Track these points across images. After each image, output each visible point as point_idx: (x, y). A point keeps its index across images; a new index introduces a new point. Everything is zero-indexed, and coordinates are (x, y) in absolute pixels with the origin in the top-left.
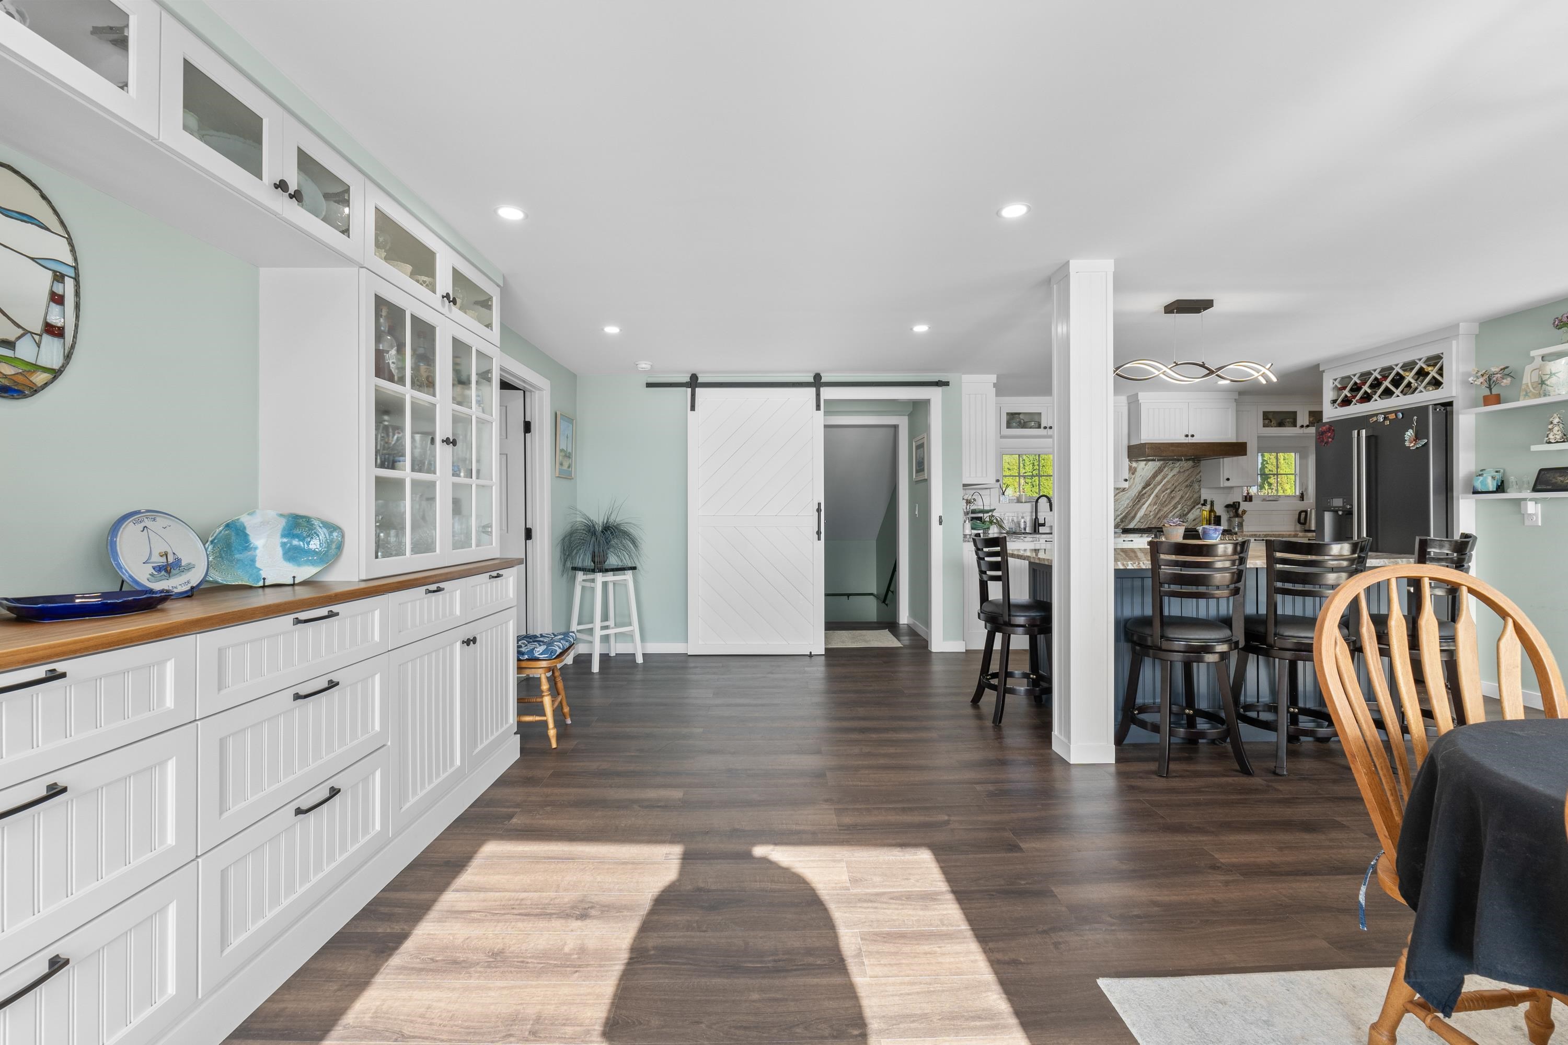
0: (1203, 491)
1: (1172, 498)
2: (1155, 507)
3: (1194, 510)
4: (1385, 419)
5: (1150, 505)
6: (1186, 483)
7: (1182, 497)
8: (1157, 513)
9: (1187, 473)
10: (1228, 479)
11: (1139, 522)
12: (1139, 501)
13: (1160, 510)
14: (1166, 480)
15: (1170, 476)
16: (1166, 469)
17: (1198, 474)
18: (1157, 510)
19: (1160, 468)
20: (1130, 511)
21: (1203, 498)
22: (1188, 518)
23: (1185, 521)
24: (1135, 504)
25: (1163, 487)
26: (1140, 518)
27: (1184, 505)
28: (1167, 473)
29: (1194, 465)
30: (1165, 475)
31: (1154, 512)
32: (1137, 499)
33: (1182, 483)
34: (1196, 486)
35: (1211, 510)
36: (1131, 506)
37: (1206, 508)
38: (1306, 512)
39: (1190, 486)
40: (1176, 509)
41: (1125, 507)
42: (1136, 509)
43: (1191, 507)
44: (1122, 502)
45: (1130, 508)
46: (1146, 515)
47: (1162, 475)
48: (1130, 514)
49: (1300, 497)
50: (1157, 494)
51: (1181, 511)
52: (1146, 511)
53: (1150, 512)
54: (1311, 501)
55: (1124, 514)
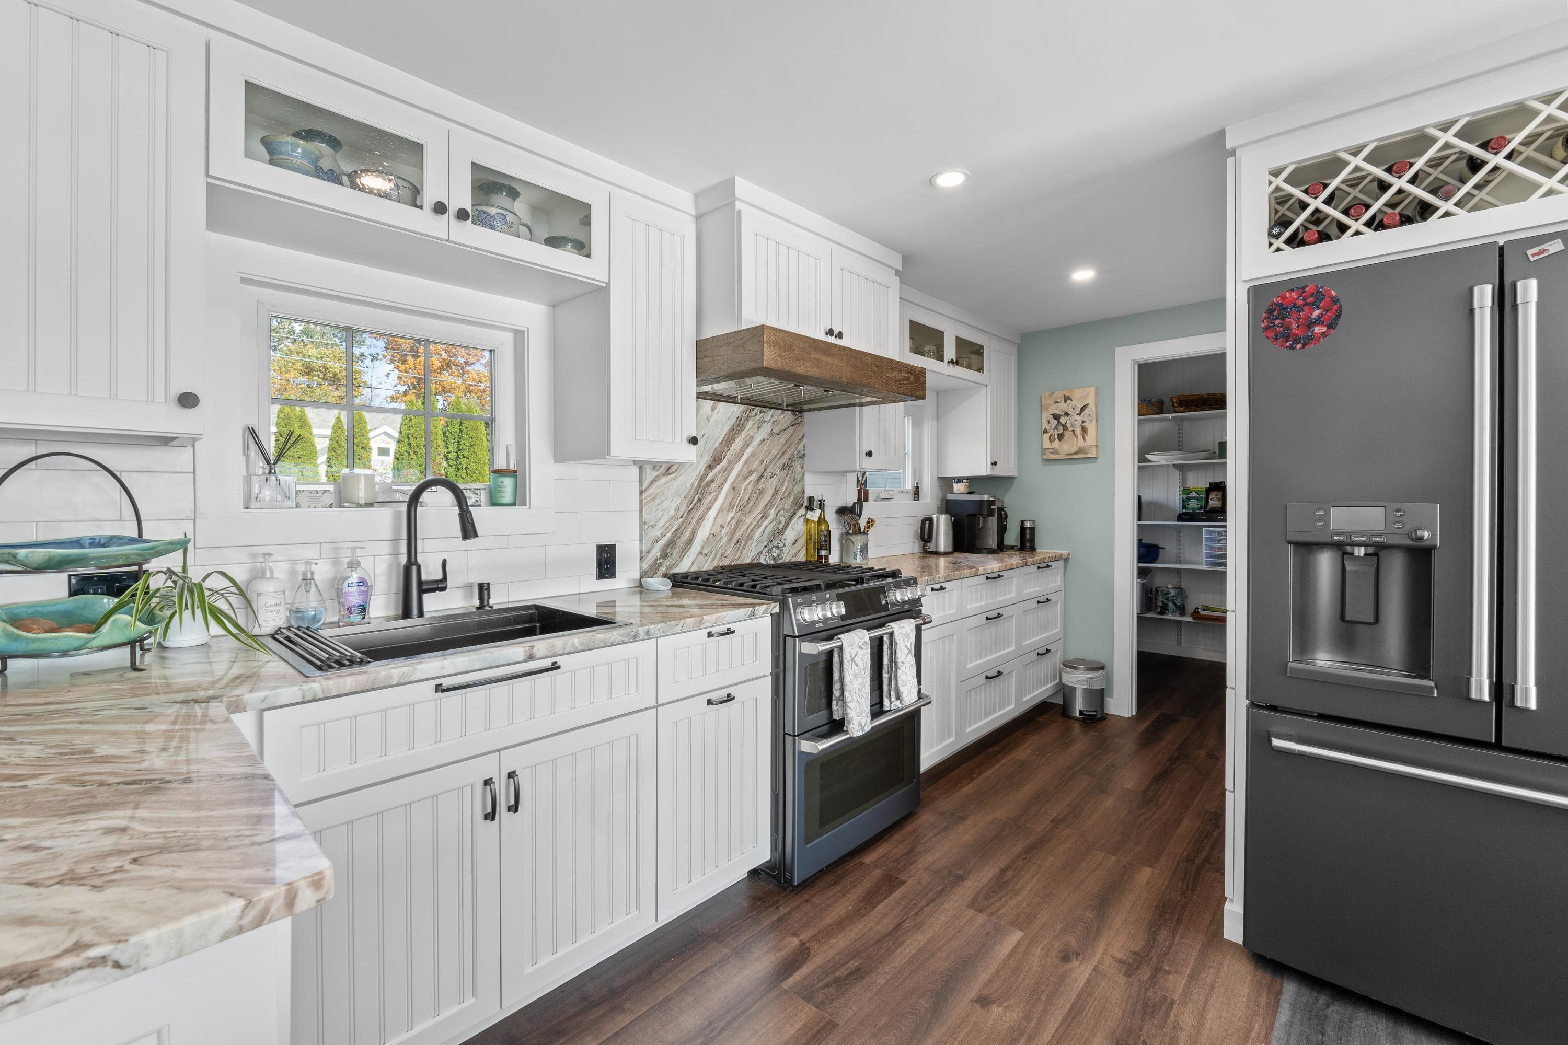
0: (808, 477)
1: (760, 493)
2: (731, 515)
3: (794, 520)
5: (721, 510)
6: (784, 460)
7: (776, 492)
8: (735, 531)
9: (785, 436)
10: (870, 454)
11: (701, 553)
12: (699, 500)
13: (739, 522)
14: (749, 451)
15: (756, 442)
16: (750, 423)
17: (801, 440)
18: (734, 523)
19: (739, 419)
20: (682, 528)
21: (808, 494)
22: (785, 540)
23: (781, 545)
24: (692, 509)
25: (743, 466)
26: (702, 543)
27: (779, 509)
28: (752, 434)
29: (793, 425)
30: (747, 438)
31: (729, 526)
32: (697, 496)
33: (776, 460)
34: (797, 465)
35: (822, 520)
36: (684, 513)
37: (814, 516)
38: (930, 520)
39: (787, 467)
40: (766, 518)
41: (672, 518)
42: (694, 522)
43: (790, 514)
44: (663, 504)
45: (681, 520)
46: (713, 534)
47: (743, 437)
48: (681, 535)
49: (915, 494)
50: (733, 483)
51: (774, 522)
52: (713, 524)
53: (722, 527)
54: (928, 501)
55: (669, 535)
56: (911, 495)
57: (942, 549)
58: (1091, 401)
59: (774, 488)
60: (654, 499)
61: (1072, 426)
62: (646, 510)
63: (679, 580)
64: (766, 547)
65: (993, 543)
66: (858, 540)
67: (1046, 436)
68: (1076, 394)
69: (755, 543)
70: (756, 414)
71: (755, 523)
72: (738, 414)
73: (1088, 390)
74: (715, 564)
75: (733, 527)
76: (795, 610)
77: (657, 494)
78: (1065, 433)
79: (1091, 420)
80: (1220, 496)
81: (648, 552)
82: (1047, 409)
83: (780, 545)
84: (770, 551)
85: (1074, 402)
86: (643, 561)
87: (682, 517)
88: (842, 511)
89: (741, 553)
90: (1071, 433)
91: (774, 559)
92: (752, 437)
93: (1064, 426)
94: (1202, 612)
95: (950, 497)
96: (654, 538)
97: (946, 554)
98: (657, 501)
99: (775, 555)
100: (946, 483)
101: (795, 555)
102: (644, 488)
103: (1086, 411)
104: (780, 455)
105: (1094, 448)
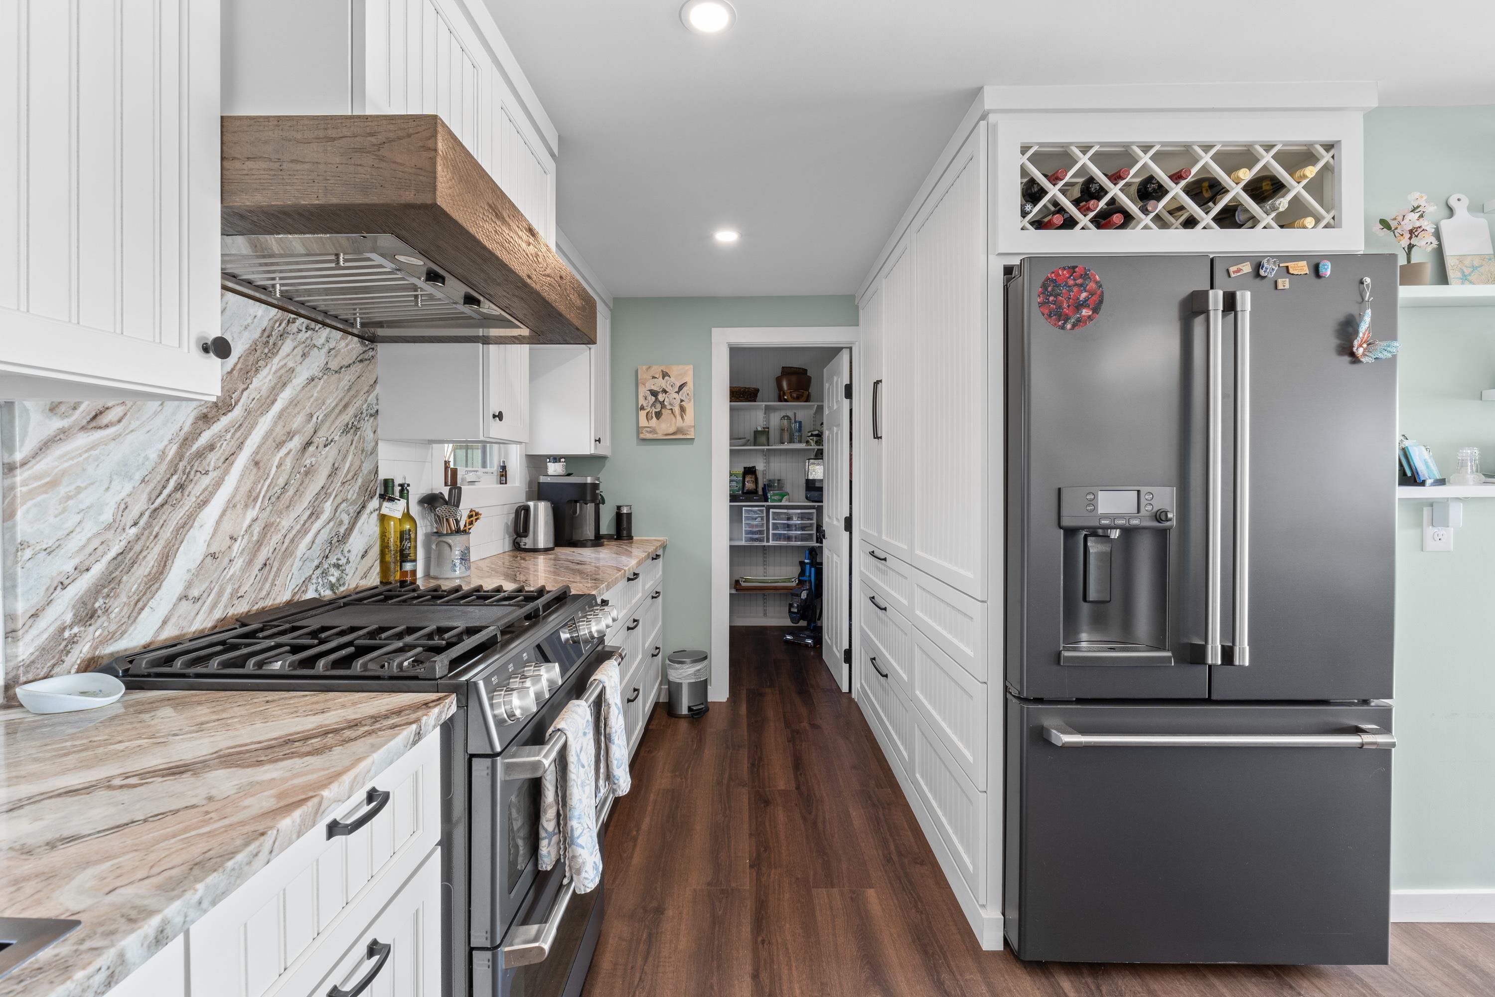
0: (383, 450)
1: (307, 473)
2: (251, 514)
3: (364, 517)
5: (230, 505)
6: (347, 417)
7: (335, 471)
8: (259, 544)
9: (348, 377)
10: (499, 416)
11: (185, 597)
12: (180, 487)
13: (267, 527)
14: (285, 396)
15: (299, 380)
16: (287, 346)
17: (372, 386)
18: (257, 529)
19: (267, 333)
20: (137, 548)
21: (382, 476)
22: (349, 551)
23: (343, 561)
24: (162, 505)
25: (276, 423)
26: (188, 577)
27: (339, 500)
28: (291, 364)
29: (361, 361)
30: (283, 371)
31: (246, 537)
32: (175, 477)
33: (333, 416)
34: (367, 427)
35: (407, 516)
36: (142, 515)
37: (395, 509)
38: (527, 509)
39: (351, 429)
40: (318, 518)
41: (109, 527)
42: (167, 534)
43: (356, 507)
44: (82, 496)
45: (134, 530)
46: (214, 556)
47: (274, 369)
48: (134, 563)
49: (502, 476)
50: (256, 453)
51: (332, 524)
52: (213, 535)
53: (233, 539)
54: (517, 484)
55: (98, 569)
56: (498, 478)
57: (541, 545)
58: (689, 379)
59: (330, 465)
60: (54, 484)
61: (671, 404)
62: (27, 512)
63: (145, 672)
64: (317, 567)
65: (590, 533)
66: (457, 542)
67: (643, 414)
68: (674, 371)
69: (297, 564)
70: (300, 331)
71: (298, 527)
72: (265, 324)
73: (687, 367)
74: (218, 614)
75: (255, 538)
76: (491, 699)
77: (64, 473)
78: (663, 411)
79: (690, 400)
80: (753, 479)
81: (35, 616)
82: (644, 384)
83: (340, 562)
84: (325, 573)
85: (672, 379)
86: (16, 640)
87: (135, 524)
88: (431, 501)
89: (273, 584)
90: (670, 412)
91: (332, 587)
92: (292, 370)
93: (662, 403)
94: (743, 584)
95: (543, 479)
96: (52, 579)
97: (546, 550)
98: (63, 490)
99: (333, 580)
100: (536, 462)
101: (365, 576)
102: (18, 457)
103: (685, 389)
104: (340, 407)
105: (692, 429)
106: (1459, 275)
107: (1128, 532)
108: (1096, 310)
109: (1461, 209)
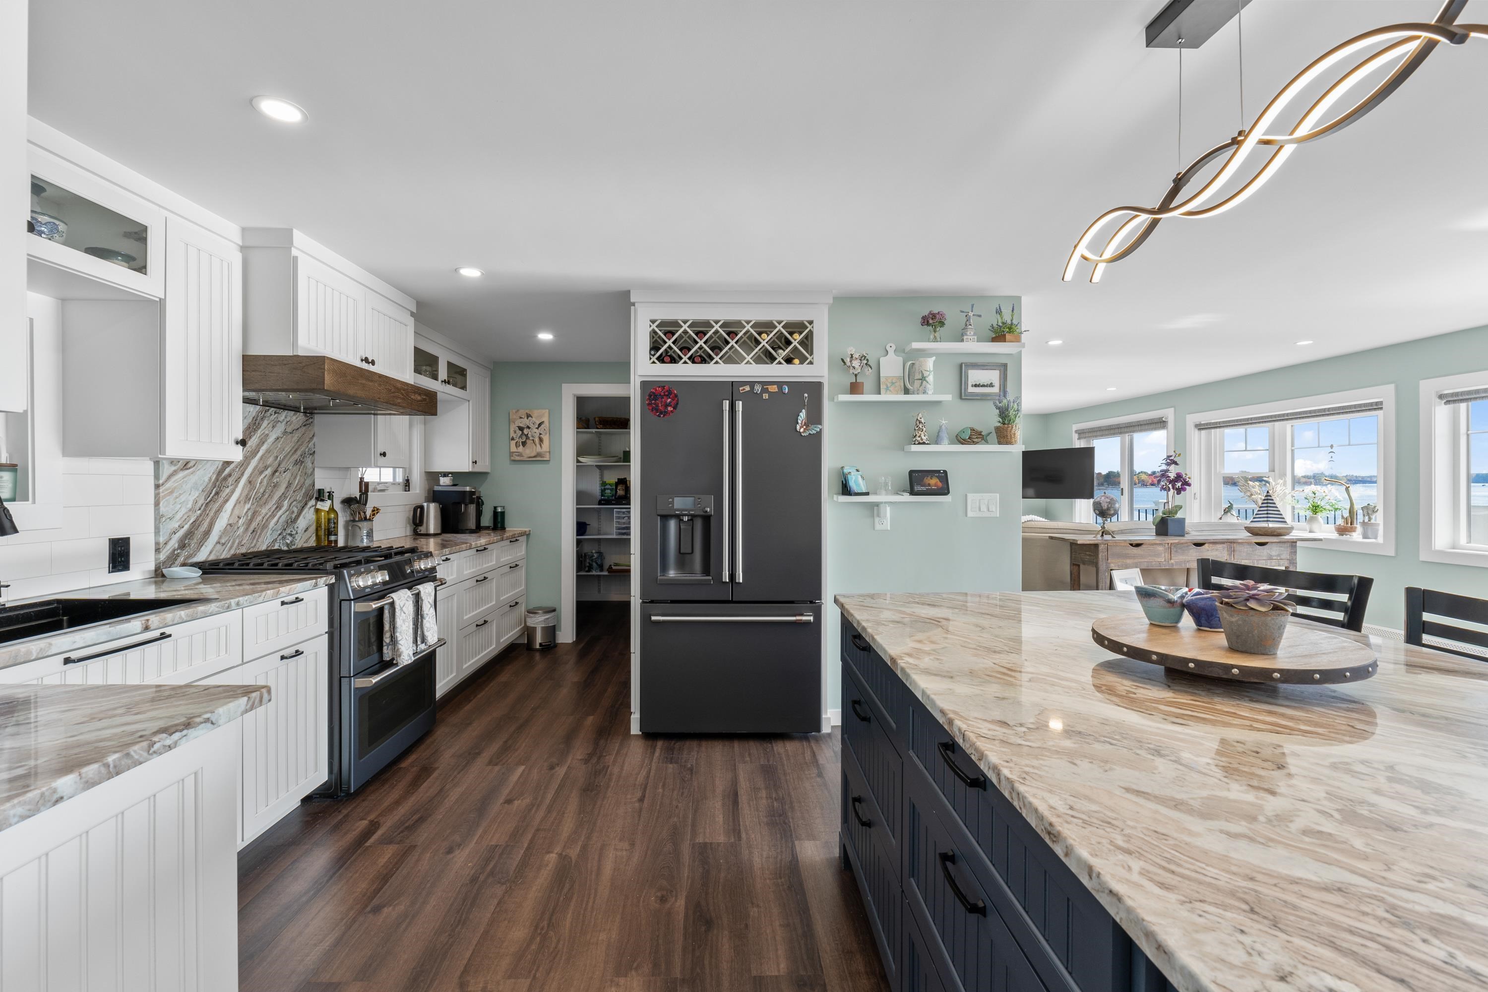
0: (318, 473)
1: (275, 486)
2: (247, 506)
3: (306, 510)
4: (765, 390)
5: (238, 502)
6: (296, 457)
7: (289, 485)
8: (251, 521)
9: (297, 435)
10: (384, 454)
11: (218, 542)
12: (217, 493)
13: (254, 513)
14: (264, 448)
15: (271, 440)
16: (266, 422)
17: (312, 438)
18: (250, 514)
19: (255, 419)
20: (200, 519)
21: (318, 486)
22: (297, 528)
23: (294, 532)
24: (210, 501)
25: (259, 462)
26: (220, 534)
27: (292, 500)
28: (267, 432)
29: (305, 425)
30: (263, 436)
31: (245, 517)
32: (215, 489)
33: (289, 456)
34: (308, 462)
35: (332, 509)
36: (202, 505)
37: (325, 506)
38: (422, 507)
39: (299, 462)
40: (280, 509)
41: (190, 510)
42: (212, 514)
43: (302, 504)
44: (181, 497)
45: (199, 512)
46: (230, 525)
47: (258, 436)
48: (199, 526)
49: (406, 486)
50: (250, 477)
51: (288, 513)
52: (231, 515)
53: (239, 518)
54: (418, 491)
55: (186, 527)
56: (401, 487)
57: (432, 531)
58: (545, 419)
59: (287, 482)
60: (172, 492)
61: (532, 436)
62: (164, 503)
63: (207, 568)
64: (280, 534)
65: (472, 524)
66: (365, 526)
67: (513, 443)
68: (535, 413)
69: (270, 532)
70: (271, 415)
71: (270, 513)
72: (254, 414)
73: (544, 411)
74: (232, 552)
75: (249, 518)
76: (350, 580)
77: (175, 488)
78: (527, 441)
79: (546, 434)
80: (624, 488)
81: (166, 544)
82: (514, 422)
83: (293, 533)
84: (284, 538)
85: (534, 419)
86: (159, 552)
87: (200, 509)
88: (348, 502)
89: (257, 541)
90: (532, 441)
91: (288, 545)
92: (267, 435)
93: (527, 436)
94: (614, 568)
95: (436, 488)
96: (171, 530)
97: (435, 535)
98: (175, 495)
99: (288, 542)
100: (433, 477)
101: (306, 541)
102: (161, 482)
103: (542, 426)
104: (292, 451)
105: (548, 454)
106: (885, 387)
107: (693, 518)
108: (675, 408)
109: (891, 351)
